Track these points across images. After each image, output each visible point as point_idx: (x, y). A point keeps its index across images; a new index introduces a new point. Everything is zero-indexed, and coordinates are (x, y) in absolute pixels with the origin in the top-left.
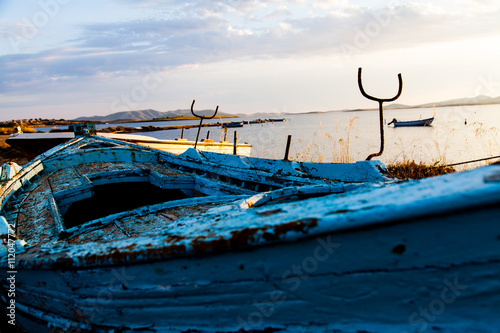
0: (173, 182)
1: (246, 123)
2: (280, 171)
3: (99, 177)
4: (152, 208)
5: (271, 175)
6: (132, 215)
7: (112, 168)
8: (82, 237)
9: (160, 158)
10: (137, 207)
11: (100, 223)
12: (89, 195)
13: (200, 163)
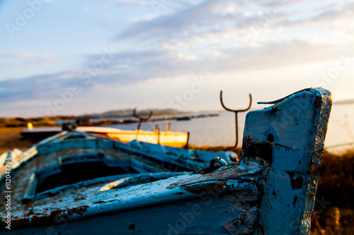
0: (116, 162)
1: (193, 117)
2: (182, 156)
3: (69, 159)
4: (86, 183)
5: (176, 158)
6: (72, 187)
7: (81, 152)
8: (36, 202)
9: (115, 145)
10: (76, 182)
11: (49, 193)
12: (59, 171)
13: (139, 148)
